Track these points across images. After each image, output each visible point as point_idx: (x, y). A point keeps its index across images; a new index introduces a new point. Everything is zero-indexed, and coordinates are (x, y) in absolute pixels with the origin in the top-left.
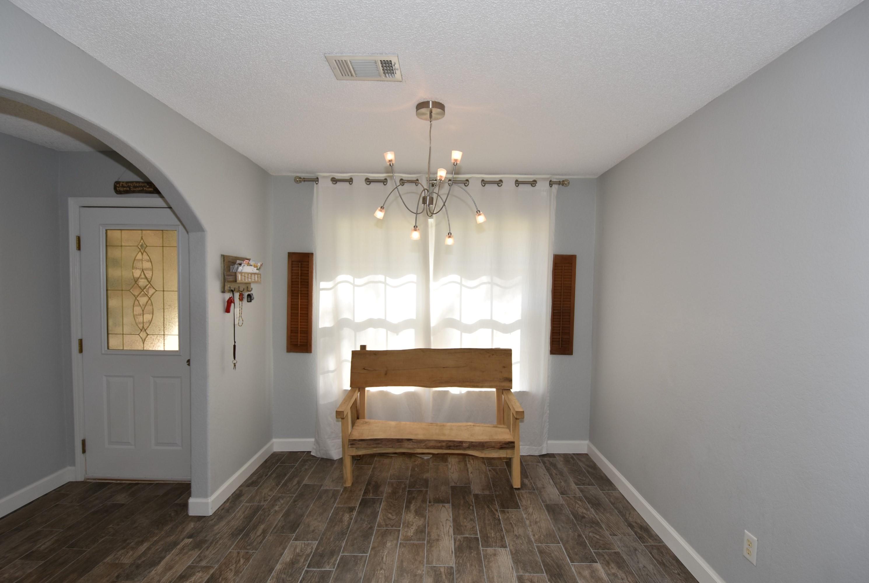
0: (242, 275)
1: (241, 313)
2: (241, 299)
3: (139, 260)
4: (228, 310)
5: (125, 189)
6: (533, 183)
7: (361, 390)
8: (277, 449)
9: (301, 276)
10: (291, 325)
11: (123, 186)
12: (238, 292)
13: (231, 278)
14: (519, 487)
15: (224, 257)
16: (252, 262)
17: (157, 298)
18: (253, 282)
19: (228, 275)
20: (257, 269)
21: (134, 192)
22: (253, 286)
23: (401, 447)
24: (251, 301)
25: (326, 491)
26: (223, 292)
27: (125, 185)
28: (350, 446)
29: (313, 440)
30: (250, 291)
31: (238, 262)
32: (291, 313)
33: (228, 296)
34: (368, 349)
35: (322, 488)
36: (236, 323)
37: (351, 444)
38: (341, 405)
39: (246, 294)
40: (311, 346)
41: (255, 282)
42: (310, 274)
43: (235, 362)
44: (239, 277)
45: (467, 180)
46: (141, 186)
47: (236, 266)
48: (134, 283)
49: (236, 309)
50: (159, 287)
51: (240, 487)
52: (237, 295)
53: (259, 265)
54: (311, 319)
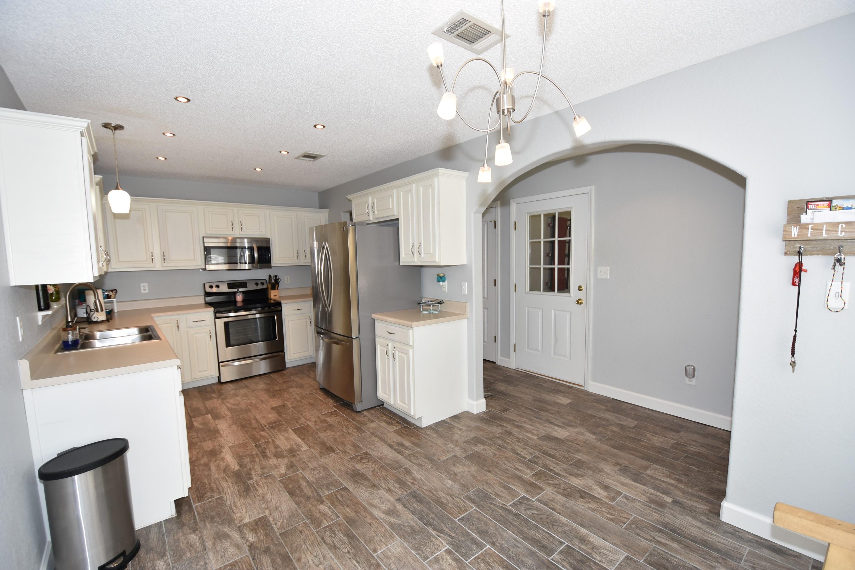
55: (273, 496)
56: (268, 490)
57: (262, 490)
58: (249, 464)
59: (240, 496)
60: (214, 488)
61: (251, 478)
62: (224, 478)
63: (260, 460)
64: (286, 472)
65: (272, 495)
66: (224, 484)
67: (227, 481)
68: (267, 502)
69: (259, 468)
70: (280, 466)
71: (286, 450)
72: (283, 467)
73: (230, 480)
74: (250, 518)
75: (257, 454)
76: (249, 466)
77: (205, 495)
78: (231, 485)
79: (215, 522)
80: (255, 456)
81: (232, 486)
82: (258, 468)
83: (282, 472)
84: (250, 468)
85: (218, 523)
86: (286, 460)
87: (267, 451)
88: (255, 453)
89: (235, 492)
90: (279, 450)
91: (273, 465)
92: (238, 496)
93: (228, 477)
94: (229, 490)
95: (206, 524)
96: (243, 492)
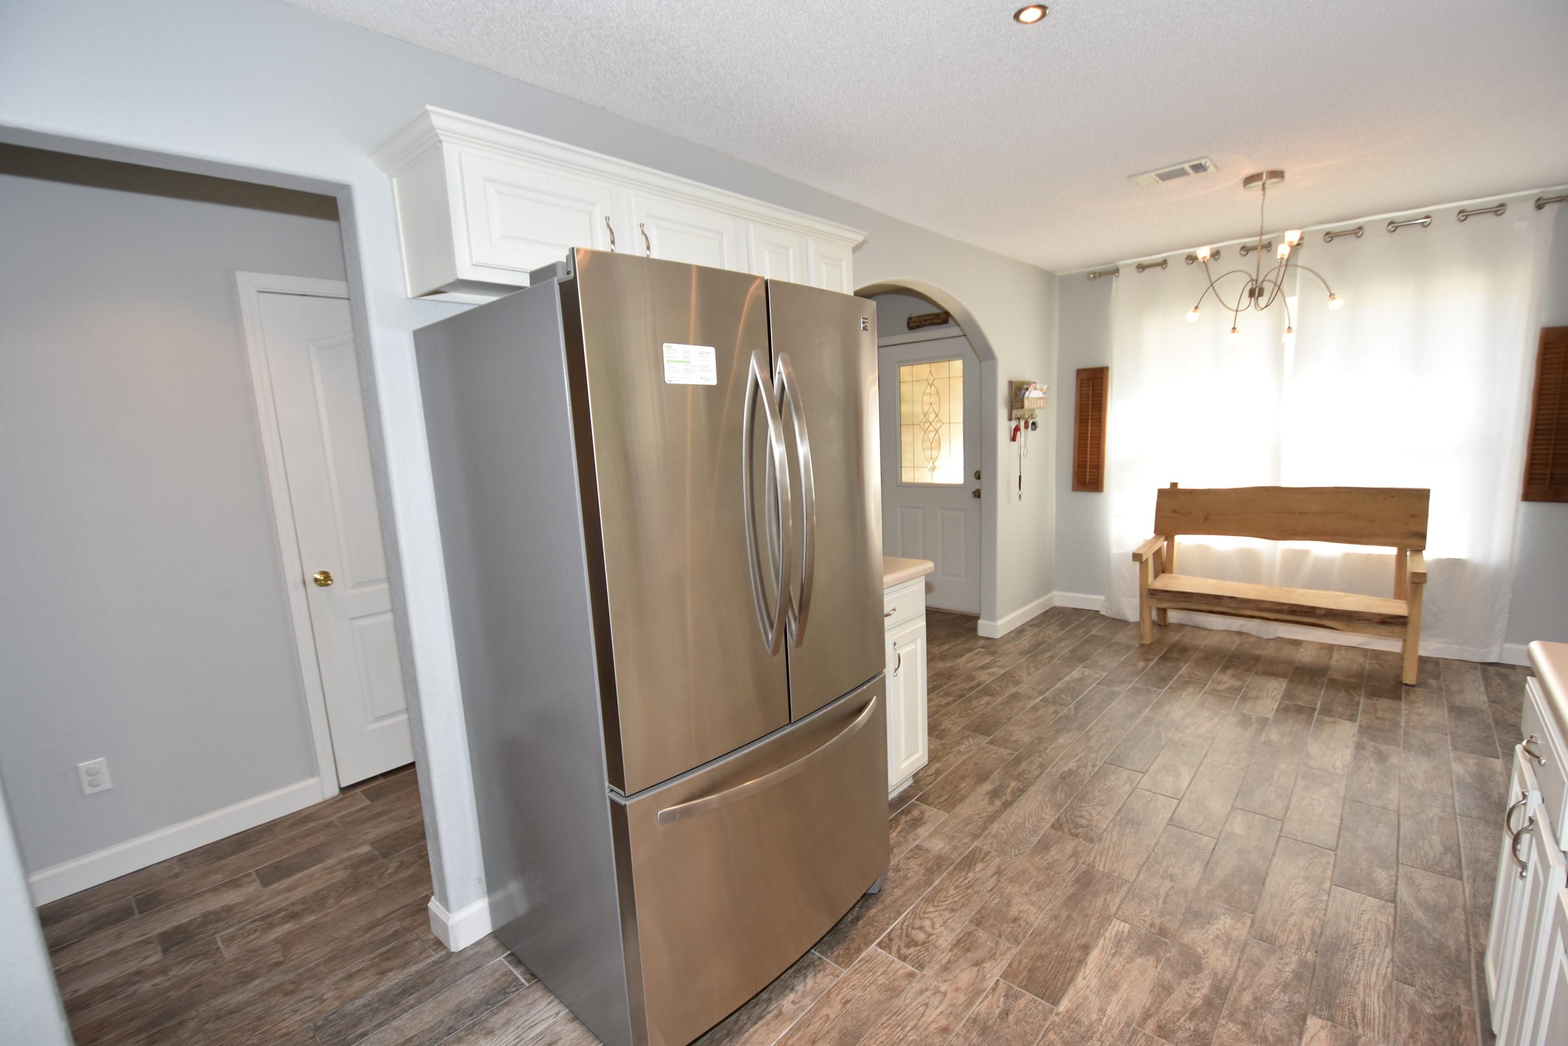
0: (1028, 401)
1: (1025, 443)
2: (1026, 427)
3: (927, 394)
4: (1014, 439)
5: (916, 324)
6: (1499, 209)
7: (1170, 539)
8: (1058, 603)
9: (1092, 397)
10: (1079, 458)
11: (915, 322)
12: (1023, 419)
13: (1018, 405)
14: (1414, 683)
15: (1011, 383)
16: (1038, 386)
17: (943, 431)
18: (1038, 408)
19: (1015, 402)
20: (1043, 393)
21: (924, 326)
22: (1037, 412)
23: (1219, 605)
24: (1035, 429)
25: (1118, 643)
26: (1010, 419)
27: (917, 320)
28: (1149, 596)
29: (1102, 598)
30: (1034, 418)
31: (1025, 386)
32: (1079, 444)
33: (1014, 424)
34: (1180, 486)
35: (1113, 640)
36: (1022, 453)
37: (1151, 594)
38: (1140, 548)
39: (1030, 422)
40: (1102, 483)
41: (1040, 408)
42: (1104, 393)
43: (1020, 493)
44: (1026, 403)
45: (1360, 228)
46: (930, 319)
47: (1023, 391)
48: (923, 416)
49: (1021, 436)
50: (946, 420)
51: (1022, 625)
52: (1022, 423)
53: (1045, 387)
54: (1103, 450)
55: (1295, 898)
56: (1292, 914)
57: (1302, 922)
58: (1276, 1006)
59: (1355, 947)
60: (1406, 1013)
61: (1303, 963)
62: (1366, 1023)
63: (1243, 989)
64: (1224, 914)
65: (1294, 901)
66: (1375, 1005)
67: (1364, 1007)
68: (1313, 897)
69: (1264, 971)
70: (1217, 937)
71: (1158, 961)
72: (1214, 928)
73: (1357, 1003)
74: (1364, 899)
75: (1231, 1015)
76: (1280, 999)
77: (1437, 1012)
78: (1361, 988)
79: (1435, 939)
80: (1240, 1016)
81: (1358, 983)
82: (1266, 977)
83: (1229, 920)
84: (1285, 993)
85: (1429, 934)
86: (1191, 936)
87: (1197, 1001)
88: (1231, 1025)
89: (1361, 963)
90: (1169, 975)
91: (1229, 951)
92: (1360, 950)
93: (1354, 1017)
94: (1373, 980)
95: (1456, 950)
96: (1344, 950)
